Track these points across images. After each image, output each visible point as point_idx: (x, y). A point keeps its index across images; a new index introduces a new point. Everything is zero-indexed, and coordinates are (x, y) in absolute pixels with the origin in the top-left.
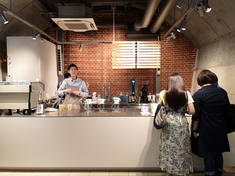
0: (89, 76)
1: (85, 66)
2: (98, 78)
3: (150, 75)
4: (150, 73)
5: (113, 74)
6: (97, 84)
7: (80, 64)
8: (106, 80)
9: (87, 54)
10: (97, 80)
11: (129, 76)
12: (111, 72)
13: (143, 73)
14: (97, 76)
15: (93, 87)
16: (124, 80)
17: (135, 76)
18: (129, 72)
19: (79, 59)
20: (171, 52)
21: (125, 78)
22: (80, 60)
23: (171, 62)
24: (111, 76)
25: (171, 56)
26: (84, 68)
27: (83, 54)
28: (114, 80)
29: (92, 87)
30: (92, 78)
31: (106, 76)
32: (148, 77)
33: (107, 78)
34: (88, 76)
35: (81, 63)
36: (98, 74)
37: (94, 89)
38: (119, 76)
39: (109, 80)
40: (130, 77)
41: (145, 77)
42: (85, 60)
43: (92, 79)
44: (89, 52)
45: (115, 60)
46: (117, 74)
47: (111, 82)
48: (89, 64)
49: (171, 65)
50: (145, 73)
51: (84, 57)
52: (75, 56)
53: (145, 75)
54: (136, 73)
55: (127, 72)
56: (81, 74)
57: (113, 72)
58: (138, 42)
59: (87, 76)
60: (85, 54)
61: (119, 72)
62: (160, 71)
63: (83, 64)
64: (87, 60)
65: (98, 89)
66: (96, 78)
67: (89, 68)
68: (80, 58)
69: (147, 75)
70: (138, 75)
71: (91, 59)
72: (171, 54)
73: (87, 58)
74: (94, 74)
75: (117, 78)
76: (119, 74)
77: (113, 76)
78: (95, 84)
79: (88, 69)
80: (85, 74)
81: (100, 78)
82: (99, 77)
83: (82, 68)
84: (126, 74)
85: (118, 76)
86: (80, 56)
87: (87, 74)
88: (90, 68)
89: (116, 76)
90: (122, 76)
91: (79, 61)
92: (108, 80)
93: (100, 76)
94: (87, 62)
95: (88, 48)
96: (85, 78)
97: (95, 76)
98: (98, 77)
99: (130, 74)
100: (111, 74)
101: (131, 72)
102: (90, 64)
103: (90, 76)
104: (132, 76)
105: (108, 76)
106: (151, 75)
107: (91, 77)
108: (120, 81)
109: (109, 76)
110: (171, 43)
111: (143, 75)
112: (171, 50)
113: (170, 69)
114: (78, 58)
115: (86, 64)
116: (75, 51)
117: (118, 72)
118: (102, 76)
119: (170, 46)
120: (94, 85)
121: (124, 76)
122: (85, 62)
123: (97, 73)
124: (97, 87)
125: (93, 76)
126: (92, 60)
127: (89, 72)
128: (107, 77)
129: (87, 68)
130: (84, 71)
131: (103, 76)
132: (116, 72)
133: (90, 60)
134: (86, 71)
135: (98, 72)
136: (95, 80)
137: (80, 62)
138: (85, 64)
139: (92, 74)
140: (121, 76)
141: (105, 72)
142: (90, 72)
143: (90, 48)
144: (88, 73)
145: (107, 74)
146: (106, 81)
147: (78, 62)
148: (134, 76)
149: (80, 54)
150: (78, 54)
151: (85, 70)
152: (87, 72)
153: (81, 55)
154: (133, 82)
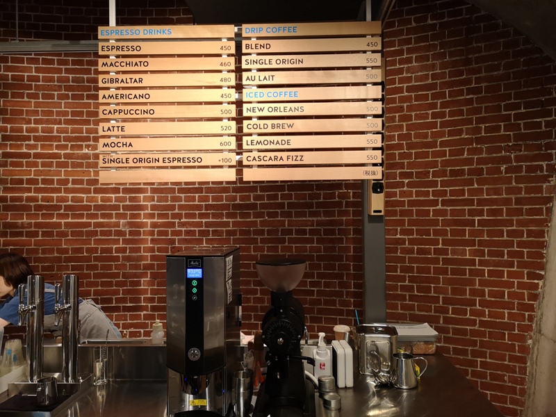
0: (74, 216)
1: (59, 173)
2: (117, 225)
3: (341, 213)
4: (339, 204)
5: (181, 207)
6: (110, 250)
7: (36, 165)
8: (152, 233)
9: (67, 122)
10: (109, 233)
11: (248, 215)
12: (174, 199)
13: (310, 206)
14: (110, 216)
15: (95, 267)
16: (229, 233)
17: (275, 215)
18: (248, 198)
19: (28, 147)
20: (433, 106)
21: (235, 224)
22: (35, 147)
23: (436, 154)
24: (174, 216)
25: (434, 125)
26: (52, 181)
27: (48, 122)
28: (188, 233)
29: (89, 268)
30: (89, 225)
31: (152, 216)
32: (331, 223)
33: (154, 225)
34: (70, 220)
35: (40, 161)
36: (116, 208)
37: (96, 276)
38: (206, 216)
39: (166, 233)
40: (252, 219)
41: (319, 223)
42: (58, 147)
43: (92, 228)
44: (74, 114)
45: (116, 132)
46: (199, 207)
47: (173, 242)
48: (74, 165)
49: (434, 164)
50: (319, 205)
51: (55, 134)
52: (12, 130)
53: (316, 214)
54: (281, 206)
55: (242, 198)
56: (39, 208)
57: (179, 199)
58: (248, 29)
59: (66, 216)
60: (60, 123)
61: (206, 199)
62: (382, 195)
63: (50, 165)
64: (65, 147)
65: (117, 275)
66: (108, 225)
67: (74, 182)
68: (36, 139)
69: (326, 214)
70: (289, 215)
71: (84, 144)
72: (434, 116)
73: (66, 139)
74: (97, 207)
75: (200, 225)
76: (208, 207)
77: (179, 216)
78: (103, 250)
79: (70, 185)
80: (59, 208)
81: (124, 225)
82: (122, 221)
83: (44, 181)
84: (235, 207)
85: (201, 216)
86: (36, 130)
87: (67, 208)
88: (81, 182)
89: (193, 216)
90: (221, 216)
91: (32, 152)
92: (160, 233)
93: (123, 216)
94: (67, 156)
95: (74, 97)
96: (59, 225)
97: (104, 216)
98: (114, 220)
99: (253, 206)
100: (173, 208)
101: (257, 198)
102: (81, 165)
103: (81, 216)
104: (260, 215)
105: (160, 216)
106: (346, 213)
107: (85, 220)
108: (211, 237)
109: (166, 216)
110: (433, 67)
111: (312, 214)
112: (435, 96)
113: (434, 184)
114: (28, 138)
115: (65, 165)
116: (14, 112)
117: (201, 199)
118: (133, 216)
119: (430, 81)
120: (96, 259)
121: (229, 215)
122: (56, 156)
123: (113, 203)
124: (110, 267)
125: (95, 216)
126: (87, 147)
127: (73, 199)
128: (155, 220)
129: (66, 182)
130: (55, 195)
131: (138, 216)
132: (193, 199)
133: (80, 147)
134: (63, 194)
135: (117, 199)
136: (103, 233)
137: (37, 156)
138: (59, 165)
139: (88, 208)
140: (214, 216)
141: (145, 199)
142: (81, 200)
143: (81, 97)
144: (70, 203)
145: (153, 208)
146: (152, 240)
147: (27, 155)
148: (270, 215)
149: (36, 122)
150: (29, 122)
151: (59, 190)
152: (64, 199)
153: (40, 126)
154: (194, 273)
